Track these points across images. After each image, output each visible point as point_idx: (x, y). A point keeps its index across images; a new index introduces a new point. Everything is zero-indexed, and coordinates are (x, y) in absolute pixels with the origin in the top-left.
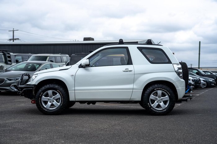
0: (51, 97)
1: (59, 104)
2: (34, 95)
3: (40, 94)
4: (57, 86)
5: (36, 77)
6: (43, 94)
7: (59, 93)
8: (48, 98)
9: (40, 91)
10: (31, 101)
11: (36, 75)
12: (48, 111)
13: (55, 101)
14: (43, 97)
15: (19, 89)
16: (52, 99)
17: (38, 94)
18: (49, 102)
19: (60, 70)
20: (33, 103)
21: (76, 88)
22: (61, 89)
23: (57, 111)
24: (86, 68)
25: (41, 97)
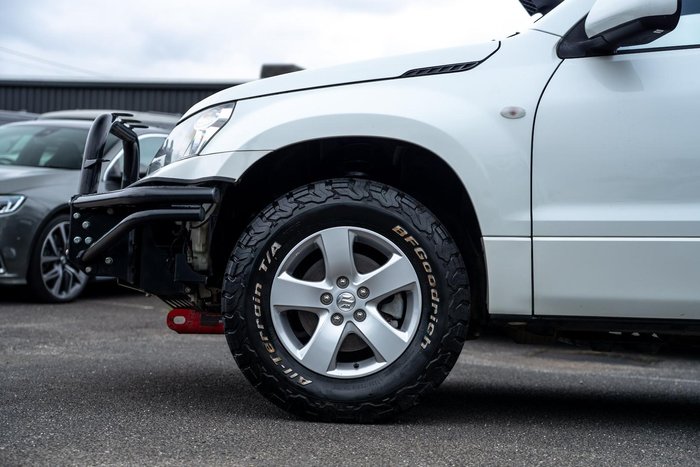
0: (342, 280)
1: (406, 336)
2: (202, 262)
3: (262, 256)
4: (388, 199)
5: (222, 125)
6: (281, 254)
7: (408, 250)
8: (323, 285)
9: (261, 227)
10: (166, 310)
11: (225, 113)
12: (323, 389)
13: (372, 310)
14: (285, 276)
15: (80, 220)
16: (349, 293)
17: (246, 254)
18: (324, 319)
19: (409, 74)
20: (181, 330)
21: (542, 214)
22: (425, 220)
23: (391, 392)
24: (617, 58)
25: (267, 279)
